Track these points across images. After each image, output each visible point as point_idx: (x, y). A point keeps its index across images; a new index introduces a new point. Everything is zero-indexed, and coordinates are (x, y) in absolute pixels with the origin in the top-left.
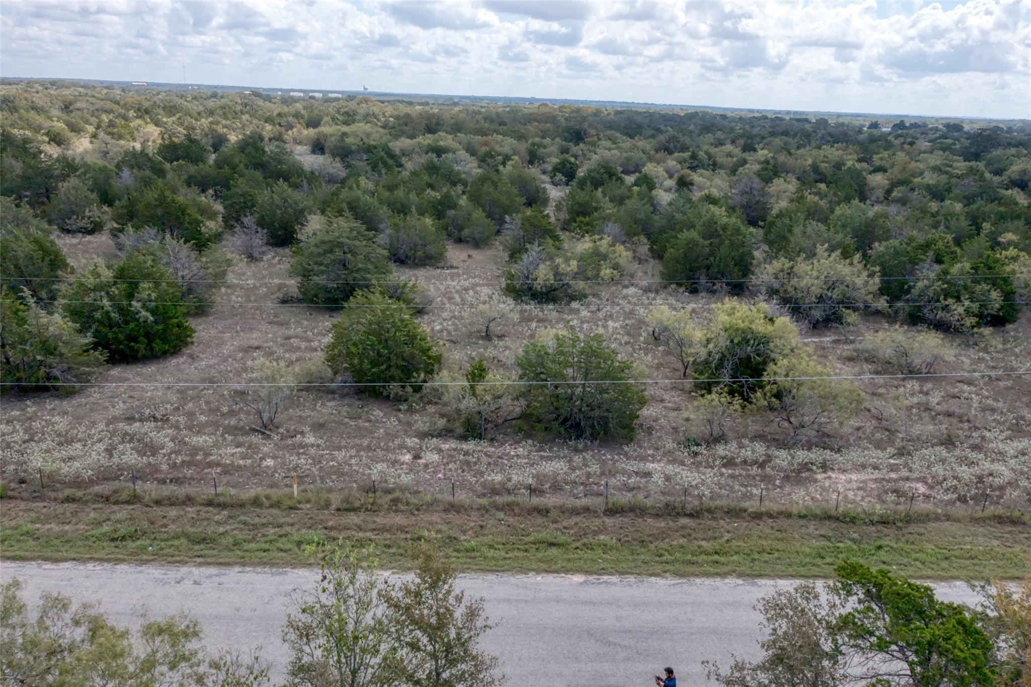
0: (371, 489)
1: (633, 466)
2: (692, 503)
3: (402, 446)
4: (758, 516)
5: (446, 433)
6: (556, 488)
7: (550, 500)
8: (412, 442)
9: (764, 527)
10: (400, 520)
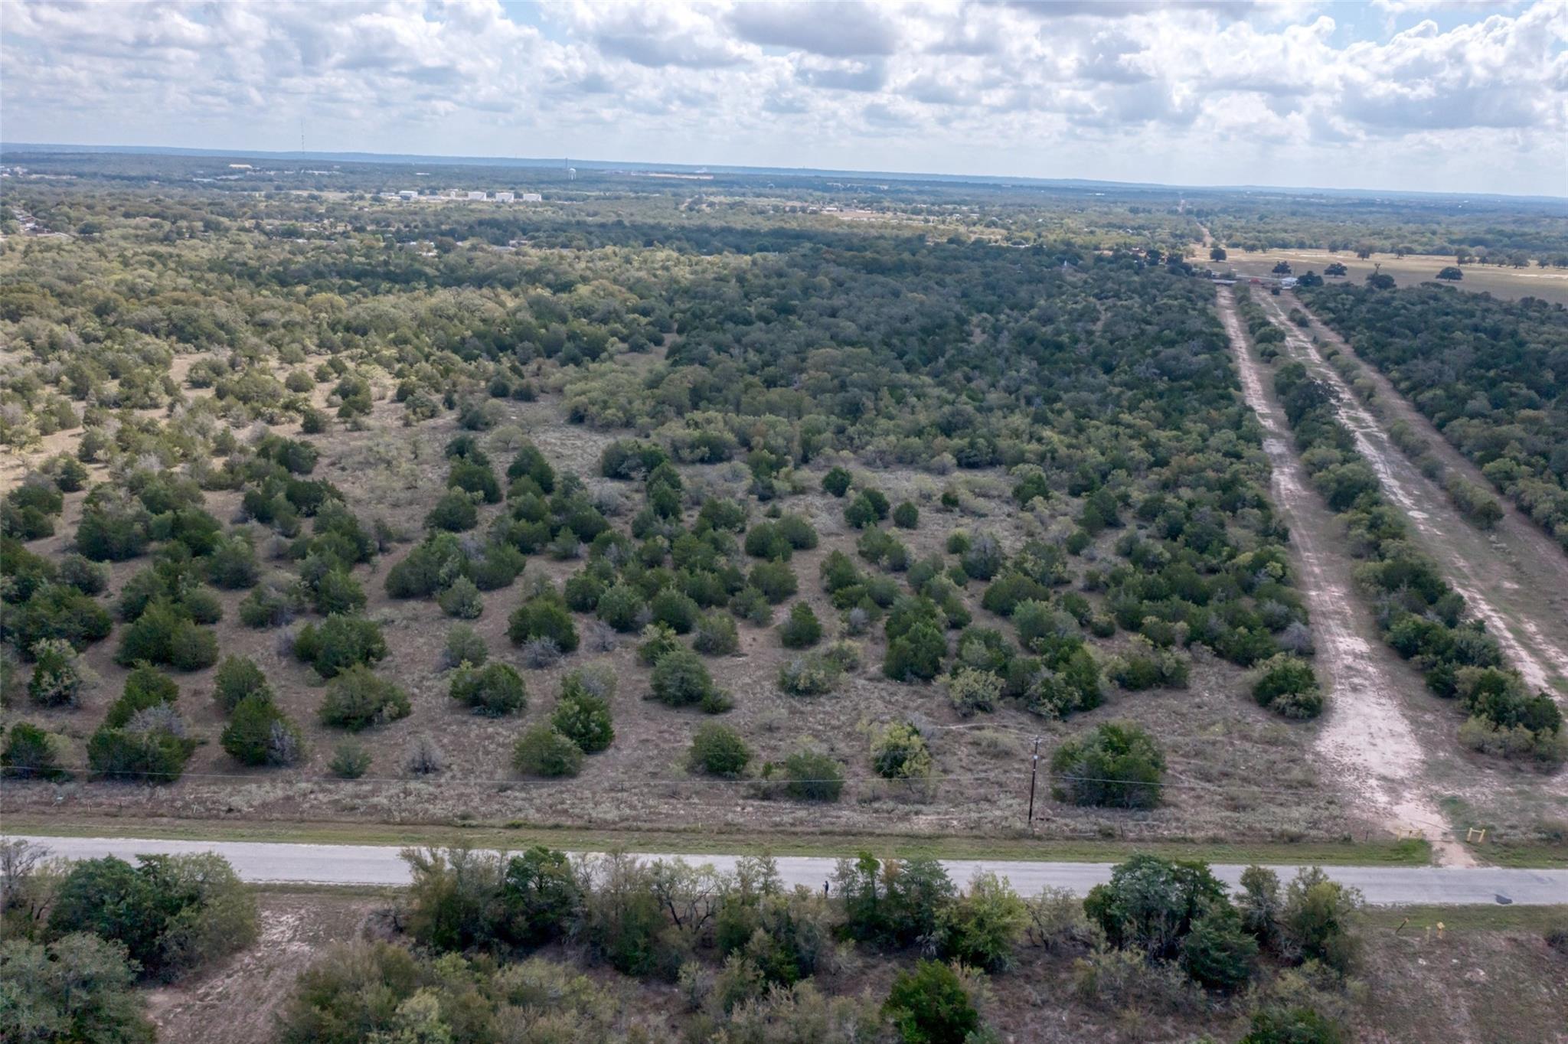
0: (727, 824)
1: (834, 813)
2: (855, 830)
3: (737, 805)
4: (879, 835)
5: (754, 797)
6: (802, 823)
7: (799, 829)
8: (741, 802)
9: (880, 840)
10: (741, 837)
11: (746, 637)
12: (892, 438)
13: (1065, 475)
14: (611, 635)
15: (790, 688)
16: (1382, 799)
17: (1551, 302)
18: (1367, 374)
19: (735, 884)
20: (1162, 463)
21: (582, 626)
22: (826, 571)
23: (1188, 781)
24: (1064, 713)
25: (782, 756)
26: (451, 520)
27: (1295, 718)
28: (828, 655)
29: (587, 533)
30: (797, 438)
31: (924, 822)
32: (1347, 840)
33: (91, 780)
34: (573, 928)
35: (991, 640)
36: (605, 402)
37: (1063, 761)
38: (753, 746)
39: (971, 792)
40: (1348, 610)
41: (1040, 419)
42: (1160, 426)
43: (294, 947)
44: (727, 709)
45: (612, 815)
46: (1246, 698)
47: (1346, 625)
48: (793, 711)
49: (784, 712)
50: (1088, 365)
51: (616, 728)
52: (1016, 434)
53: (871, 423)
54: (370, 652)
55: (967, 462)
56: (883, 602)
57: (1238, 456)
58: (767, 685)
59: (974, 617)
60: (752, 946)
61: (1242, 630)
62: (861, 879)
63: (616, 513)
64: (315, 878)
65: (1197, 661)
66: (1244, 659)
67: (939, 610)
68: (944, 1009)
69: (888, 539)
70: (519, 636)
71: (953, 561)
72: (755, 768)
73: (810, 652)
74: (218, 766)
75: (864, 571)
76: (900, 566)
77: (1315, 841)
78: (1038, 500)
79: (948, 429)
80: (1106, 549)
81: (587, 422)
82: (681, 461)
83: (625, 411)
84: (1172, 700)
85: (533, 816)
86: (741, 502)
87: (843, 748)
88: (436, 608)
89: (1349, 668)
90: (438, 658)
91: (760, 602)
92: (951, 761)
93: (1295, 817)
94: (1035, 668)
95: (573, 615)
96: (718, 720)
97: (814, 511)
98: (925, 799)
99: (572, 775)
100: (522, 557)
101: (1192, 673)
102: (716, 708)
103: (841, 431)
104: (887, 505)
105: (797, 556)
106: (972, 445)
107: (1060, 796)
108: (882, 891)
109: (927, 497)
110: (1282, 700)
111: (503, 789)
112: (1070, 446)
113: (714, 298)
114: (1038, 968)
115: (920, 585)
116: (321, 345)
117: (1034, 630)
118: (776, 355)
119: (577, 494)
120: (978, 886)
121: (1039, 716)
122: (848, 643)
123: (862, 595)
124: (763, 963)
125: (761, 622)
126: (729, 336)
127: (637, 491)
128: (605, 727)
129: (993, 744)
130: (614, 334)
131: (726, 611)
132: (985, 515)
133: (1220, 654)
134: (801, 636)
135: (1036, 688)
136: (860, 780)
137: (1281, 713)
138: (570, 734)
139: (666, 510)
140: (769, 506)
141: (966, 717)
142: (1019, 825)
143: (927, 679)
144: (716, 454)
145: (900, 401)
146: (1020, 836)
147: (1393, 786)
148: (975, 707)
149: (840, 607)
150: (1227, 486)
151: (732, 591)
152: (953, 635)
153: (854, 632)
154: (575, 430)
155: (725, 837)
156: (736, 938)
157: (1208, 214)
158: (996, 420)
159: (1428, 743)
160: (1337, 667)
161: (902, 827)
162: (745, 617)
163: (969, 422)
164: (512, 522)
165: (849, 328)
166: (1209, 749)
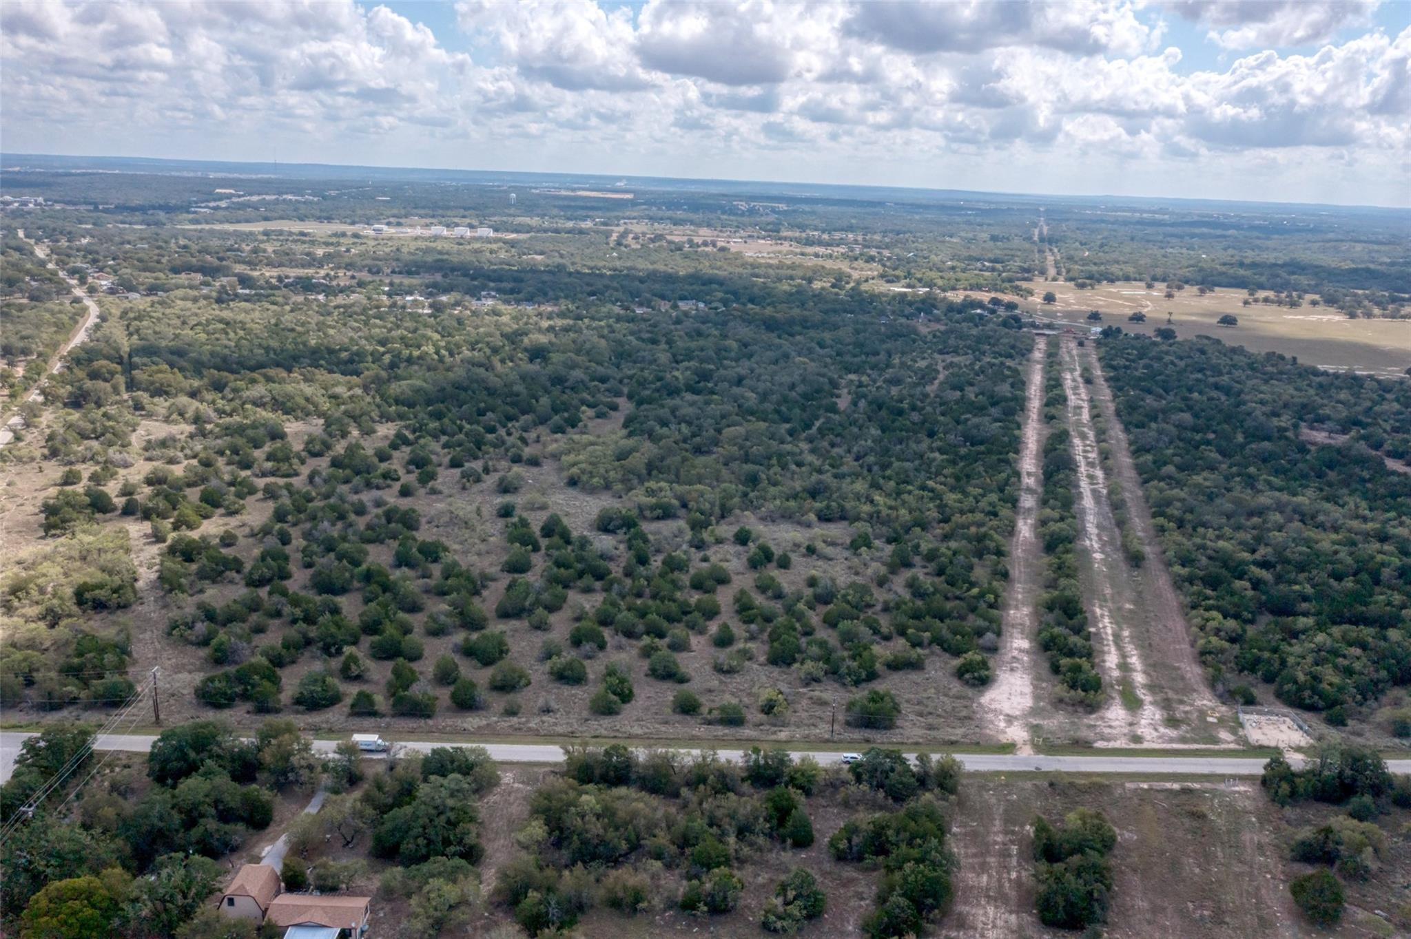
0: (693, 736)
1: (742, 731)
2: (751, 738)
4: (762, 740)
5: (704, 724)
6: (727, 735)
7: (726, 738)
8: (698, 726)
9: (762, 742)
10: (701, 741)
11: (695, 641)
12: (778, 502)
13: (884, 529)
14: (624, 640)
15: (719, 669)
16: (1002, 725)
17: (1288, 356)
18: (1117, 433)
19: (700, 759)
20: (946, 520)
21: (607, 633)
22: (737, 600)
23: (912, 717)
24: (857, 683)
25: (717, 705)
26: (517, 567)
27: (973, 685)
28: (739, 651)
29: (600, 576)
30: (717, 503)
31: (783, 735)
32: (978, 743)
33: (393, 716)
34: (634, 777)
35: (822, 644)
36: (591, 473)
37: (850, 706)
38: (702, 699)
39: (806, 721)
40: (1028, 623)
41: (875, 486)
42: (953, 489)
43: (516, 785)
44: (688, 681)
45: (640, 732)
46: (953, 675)
47: (1022, 633)
48: (721, 682)
49: (716, 682)
50: (915, 432)
51: (636, 690)
52: (858, 497)
53: (764, 489)
54: (502, 651)
55: (824, 518)
56: (768, 620)
57: (995, 514)
58: (707, 667)
59: (817, 629)
60: (709, 781)
61: (959, 637)
62: (754, 756)
63: (611, 559)
64: (515, 758)
65: (933, 653)
66: (957, 653)
67: (798, 625)
68: (785, 803)
69: (772, 579)
70: (576, 642)
71: (808, 592)
72: (705, 710)
73: (728, 650)
74: (448, 709)
75: (759, 600)
76: (779, 596)
77: (963, 743)
78: (864, 549)
79: (814, 493)
80: (899, 584)
81: (580, 485)
82: (645, 518)
83: (605, 479)
84: (914, 676)
85: (604, 732)
86: (685, 552)
87: (746, 700)
88: (526, 623)
89: (1014, 658)
90: (536, 653)
91: (701, 621)
92: (798, 707)
93: (958, 733)
94: (844, 660)
95: (601, 629)
96: (685, 686)
97: (728, 557)
98: (785, 725)
99: (617, 713)
100: (564, 591)
101: (927, 662)
102: (683, 680)
103: (745, 495)
104: (773, 554)
105: (720, 588)
106: (828, 507)
107: (848, 723)
108: (762, 762)
109: (797, 546)
110: (967, 676)
111: (587, 720)
112: (891, 508)
113: (651, 363)
114: (827, 793)
115: (789, 610)
116: (381, 416)
117: (847, 638)
118: (700, 427)
119: (589, 547)
120: (803, 760)
121: (844, 684)
122: (750, 645)
123: (756, 616)
124: (713, 788)
125: (702, 632)
126: (667, 410)
127: (621, 542)
128: (631, 691)
129: (819, 699)
130: (583, 402)
131: (681, 625)
132: (831, 559)
133: (945, 650)
134: (724, 641)
135: (843, 670)
136: (754, 716)
137: (967, 683)
138: (614, 693)
139: (643, 560)
140: (702, 554)
141: (807, 685)
142: (827, 736)
143: (789, 665)
144: (666, 514)
145: (784, 467)
146: (827, 741)
147: (1010, 719)
148: (812, 680)
149: (745, 622)
150: (981, 538)
151: (685, 613)
152: (804, 640)
153: (752, 638)
154: (572, 492)
155: (692, 741)
156: (702, 779)
157: (1057, 241)
158: (845, 485)
159: (1037, 698)
160: (1007, 658)
161: (774, 737)
162: (693, 628)
163: (827, 488)
164: (555, 569)
165: (752, 398)
166: (925, 701)
